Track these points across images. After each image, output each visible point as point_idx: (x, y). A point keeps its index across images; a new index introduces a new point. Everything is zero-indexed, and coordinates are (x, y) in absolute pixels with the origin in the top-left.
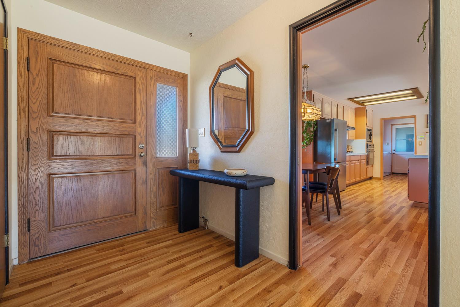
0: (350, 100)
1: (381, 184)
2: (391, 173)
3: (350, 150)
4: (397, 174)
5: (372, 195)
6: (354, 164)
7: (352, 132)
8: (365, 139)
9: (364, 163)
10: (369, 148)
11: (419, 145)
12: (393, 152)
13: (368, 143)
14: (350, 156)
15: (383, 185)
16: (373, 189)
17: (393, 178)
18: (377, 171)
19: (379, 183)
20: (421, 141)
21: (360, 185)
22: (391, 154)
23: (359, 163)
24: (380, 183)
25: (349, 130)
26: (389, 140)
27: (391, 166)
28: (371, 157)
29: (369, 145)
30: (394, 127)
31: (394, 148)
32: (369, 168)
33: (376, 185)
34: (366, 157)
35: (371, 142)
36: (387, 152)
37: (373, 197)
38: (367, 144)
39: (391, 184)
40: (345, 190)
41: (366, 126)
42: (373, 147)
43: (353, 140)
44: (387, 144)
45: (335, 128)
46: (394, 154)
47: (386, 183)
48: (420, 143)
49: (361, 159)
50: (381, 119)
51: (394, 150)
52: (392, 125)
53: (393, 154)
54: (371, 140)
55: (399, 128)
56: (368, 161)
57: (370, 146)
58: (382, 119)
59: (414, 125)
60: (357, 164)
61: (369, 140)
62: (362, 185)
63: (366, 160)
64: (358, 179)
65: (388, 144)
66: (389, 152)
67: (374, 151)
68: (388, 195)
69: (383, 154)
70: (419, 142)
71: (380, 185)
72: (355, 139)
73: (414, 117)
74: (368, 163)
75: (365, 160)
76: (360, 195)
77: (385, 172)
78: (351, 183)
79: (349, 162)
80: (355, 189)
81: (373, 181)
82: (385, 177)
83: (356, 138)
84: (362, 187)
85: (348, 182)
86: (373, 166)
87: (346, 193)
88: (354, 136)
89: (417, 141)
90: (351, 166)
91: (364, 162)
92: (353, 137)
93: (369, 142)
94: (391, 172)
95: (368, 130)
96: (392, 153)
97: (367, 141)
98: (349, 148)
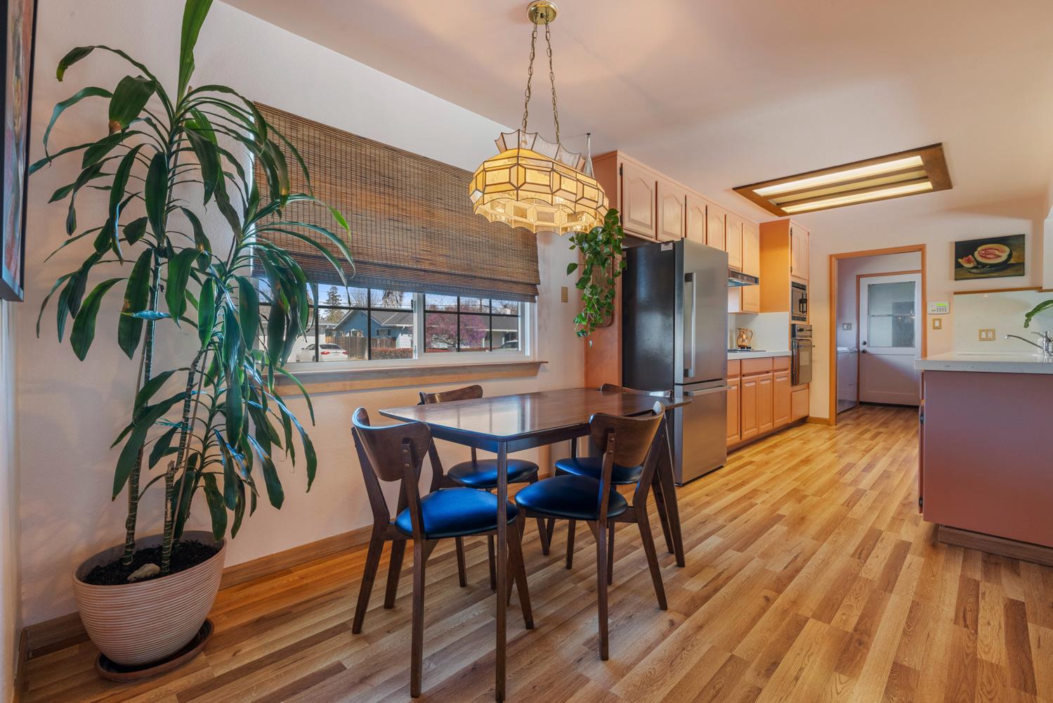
0: (742, 194)
1: (830, 439)
2: (855, 402)
3: (746, 343)
4: (871, 405)
5: (802, 488)
6: (754, 384)
7: (752, 291)
8: (788, 310)
9: (786, 379)
10: (800, 336)
11: (935, 328)
12: (862, 347)
13: (794, 322)
14: (741, 360)
15: (835, 444)
16: (806, 461)
17: (862, 419)
18: (820, 400)
19: (826, 435)
20: (939, 317)
21: (770, 447)
22: (855, 352)
23: (769, 381)
24: (828, 436)
25: (742, 285)
26: (850, 317)
27: (856, 386)
28: (804, 361)
29: (797, 328)
30: (865, 282)
31: (863, 338)
32: (799, 395)
33: (815, 442)
34: (791, 362)
35: (804, 319)
36: (845, 349)
37: (805, 497)
38: (793, 326)
39: (856, 439)
40: (722, 467)
41: (790, 276)
42: (809, 333)
43: (755, 314)
44: (845, 327)
45: (686, 271)
46: (864, 352)
47: (845, 436)
48: (937, 324)
49: (776, 368)
50: (831, 256)
51: (865, 343)
52: (859, 277)
53: (861, 354)
54: (802, 315)
55: (876, 285)
56: (797, 373)
57: (801, 330)
58: (834, 255)
59: (920, 275)
60: (763, 383)
61: (798, 314)
62: (775, 446)
63: (789, 371)
64: (766, 427)
65: (849, 325)
66: (851, 348)
67: (811, 346)
68: (851, 484)
69: (837, 353)
70: (934, 320)
71: (828, 444)
72: (761, 311)
73: (921, 249)
74: (795, 380)
75: (786, 370)
76: (764, 489)
77: (840, 401)
78: (745, 441)
79: (739, 379)
80: (754, 460)
81: (809, 430)
82: (843, 415)
83: (764, 308)
84: (777, 451)
85: (733, 439)
86: (809, 388)
87: (723, 481)
88: (758, 303)
89: (928, 316)
90: (743, 387)
91: (784, 378)
92: (756, 305)
93: (798, 319)
94: (855, 399)
95: (794, 285)
96: (859, 350)
97: (794, 318)
98: (744, 336)
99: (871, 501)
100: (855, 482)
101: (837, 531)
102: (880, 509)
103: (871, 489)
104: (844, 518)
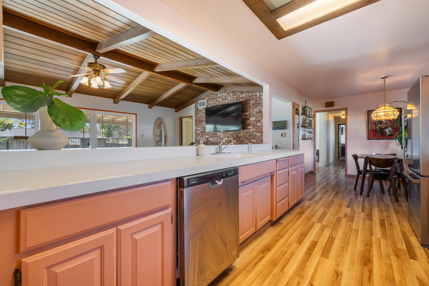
99: (316, 215)
100: (322, 229)
101: (328, 203)
102: (313, 211)
103: (315, 223)
104: (326, 207)
